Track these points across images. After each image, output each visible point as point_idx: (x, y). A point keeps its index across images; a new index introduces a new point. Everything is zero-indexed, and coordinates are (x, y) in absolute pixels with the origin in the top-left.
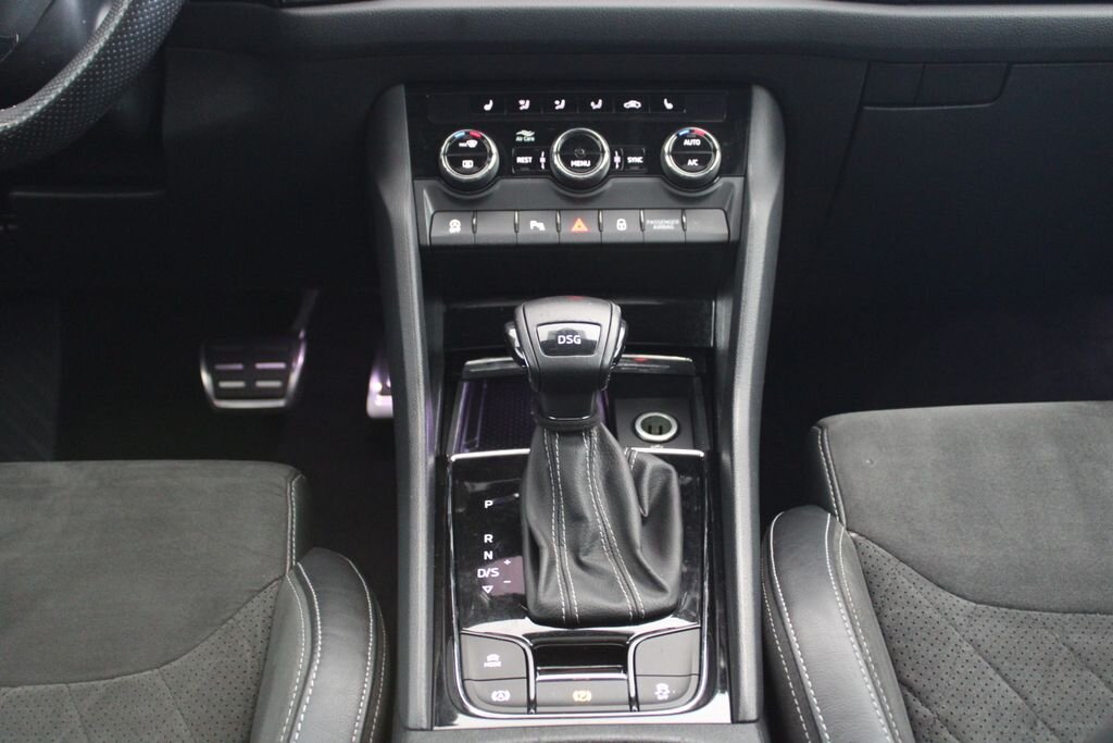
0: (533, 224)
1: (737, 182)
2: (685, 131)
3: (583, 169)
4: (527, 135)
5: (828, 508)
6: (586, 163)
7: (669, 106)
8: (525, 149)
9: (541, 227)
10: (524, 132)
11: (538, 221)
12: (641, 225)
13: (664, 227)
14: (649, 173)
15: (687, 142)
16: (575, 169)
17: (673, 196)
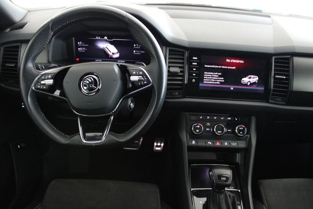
0: (209, 143)
1: (249, 136)
2: (240, 126)
3: (220, 133)
4: (209, 124)
5: (264, 204)
6: (221, 132)
7: (236, 119)
8: (208, 127)
9: (211, 143)
10: (208, 123)
11: (210, 142)
12: (230, 143)
13: (234, 144)
14: (232, 134)
15: (240, 128)
16: (218, 133)
17: (236, 138)
